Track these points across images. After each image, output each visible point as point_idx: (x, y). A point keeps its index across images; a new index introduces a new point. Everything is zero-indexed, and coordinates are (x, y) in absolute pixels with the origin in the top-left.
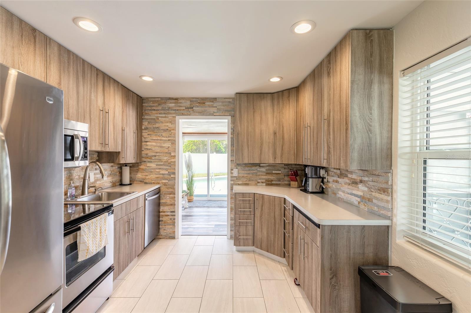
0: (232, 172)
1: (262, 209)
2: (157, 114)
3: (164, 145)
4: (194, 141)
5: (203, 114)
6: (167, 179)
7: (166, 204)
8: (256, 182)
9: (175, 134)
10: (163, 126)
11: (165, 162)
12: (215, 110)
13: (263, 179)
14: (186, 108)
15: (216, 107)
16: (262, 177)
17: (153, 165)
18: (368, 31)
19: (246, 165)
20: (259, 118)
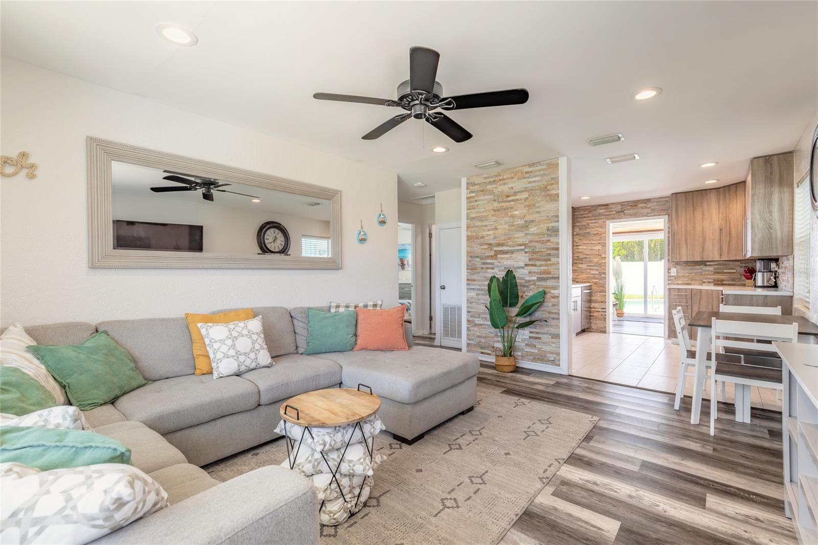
0: (670, 271)
1: (700, 304)
2: (587, 220)
3: (594, 248)
4: (623, 242)
5: (635, 216)
6: (598, 279)
7: (596, 302)
8: (701, 282)
9: (605, 237)
10: (593, 231)
11: (596, 263)
12: (649, 211)
13: (710, 278)
14: (617, 213)
15: (650, 208)
16: (709, 276)
17: (584, 266)
18: (768, 158)
19: (687, 263)
20: (701, 215)
